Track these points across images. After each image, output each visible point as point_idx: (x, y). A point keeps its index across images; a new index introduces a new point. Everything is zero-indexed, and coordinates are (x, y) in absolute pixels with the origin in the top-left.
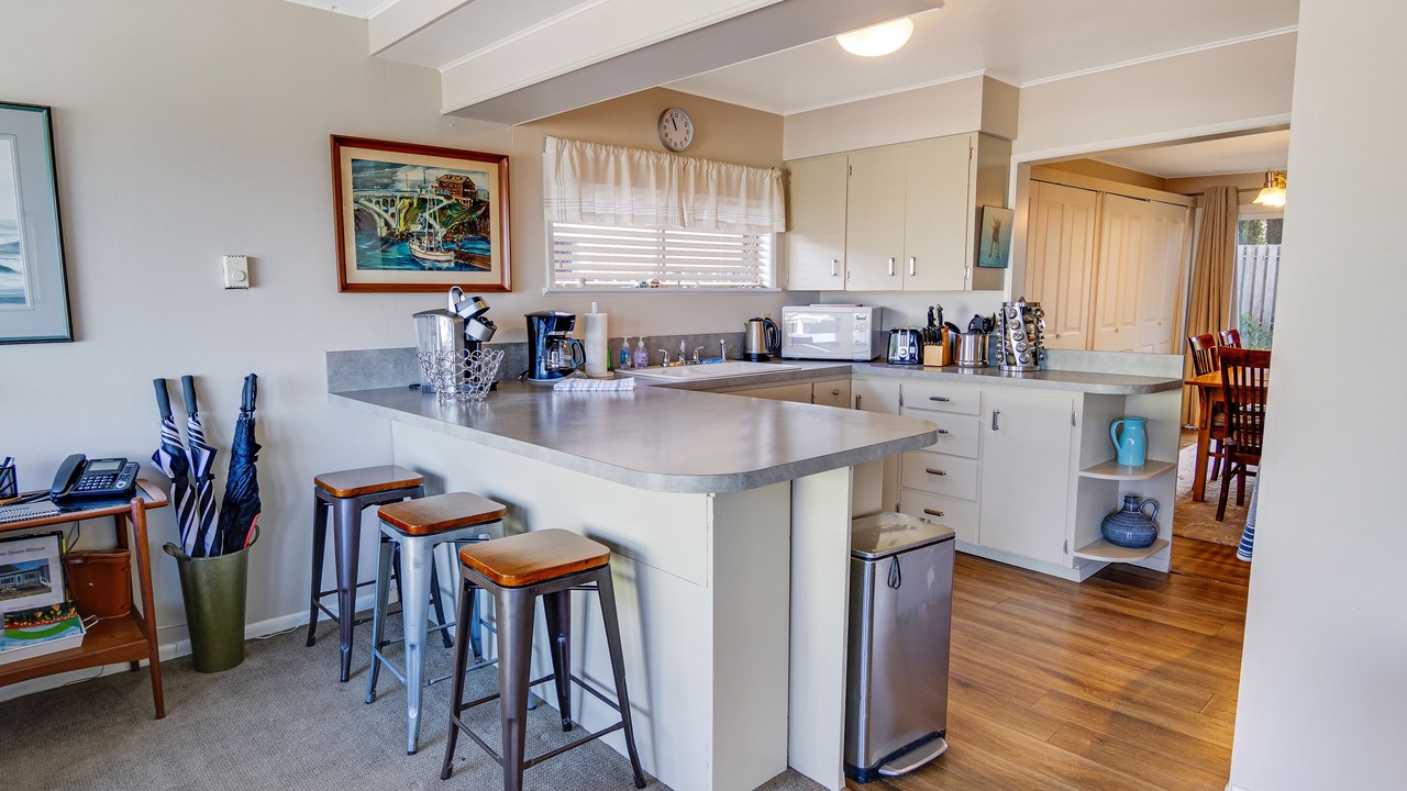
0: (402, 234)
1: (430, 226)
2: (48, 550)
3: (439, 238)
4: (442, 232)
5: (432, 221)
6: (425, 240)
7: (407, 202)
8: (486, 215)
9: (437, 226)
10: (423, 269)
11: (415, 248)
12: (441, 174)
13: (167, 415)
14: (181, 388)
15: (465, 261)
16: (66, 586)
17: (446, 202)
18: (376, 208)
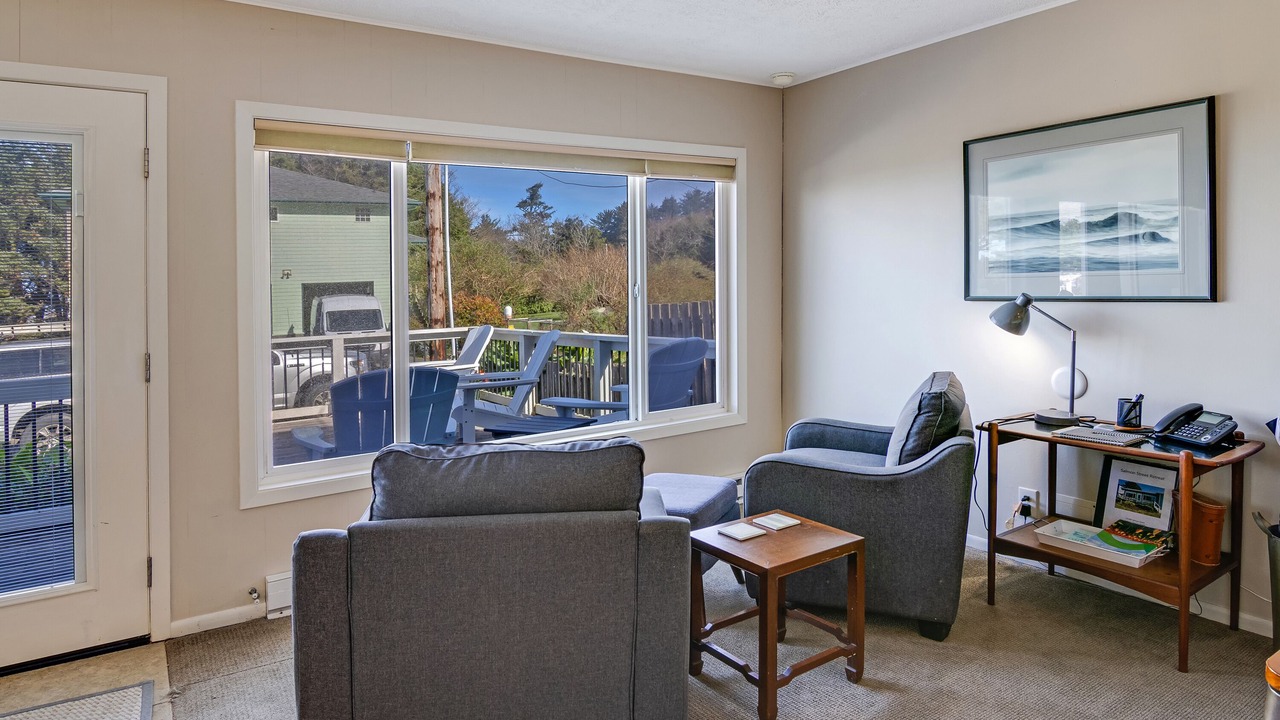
2: (1167, 482)
16: (1172, 518)
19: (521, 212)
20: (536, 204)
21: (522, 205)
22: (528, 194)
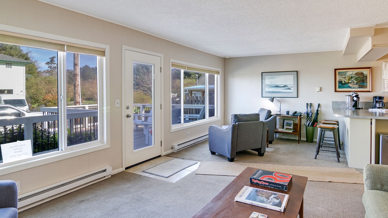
0: (347, 83)
1: (353, 81)
2: (292, 122)
3: (355, 83)
4: (356, 82)
5: (354, 80)
6: (352, 84)
7: (349, 77)
8: (366, 78)
9: (355, 81)
10: (351, 88)
11: (350, 85)
12: (356, 72)
13: (307, 108)
14: (310, 104)
15: (361, 87)
16: (293, 127)
17: (357, 77)
18: (342, 79)
19: (47, 66)
20: (53, 63)
21: (48, 63)
22: (50, 60)
